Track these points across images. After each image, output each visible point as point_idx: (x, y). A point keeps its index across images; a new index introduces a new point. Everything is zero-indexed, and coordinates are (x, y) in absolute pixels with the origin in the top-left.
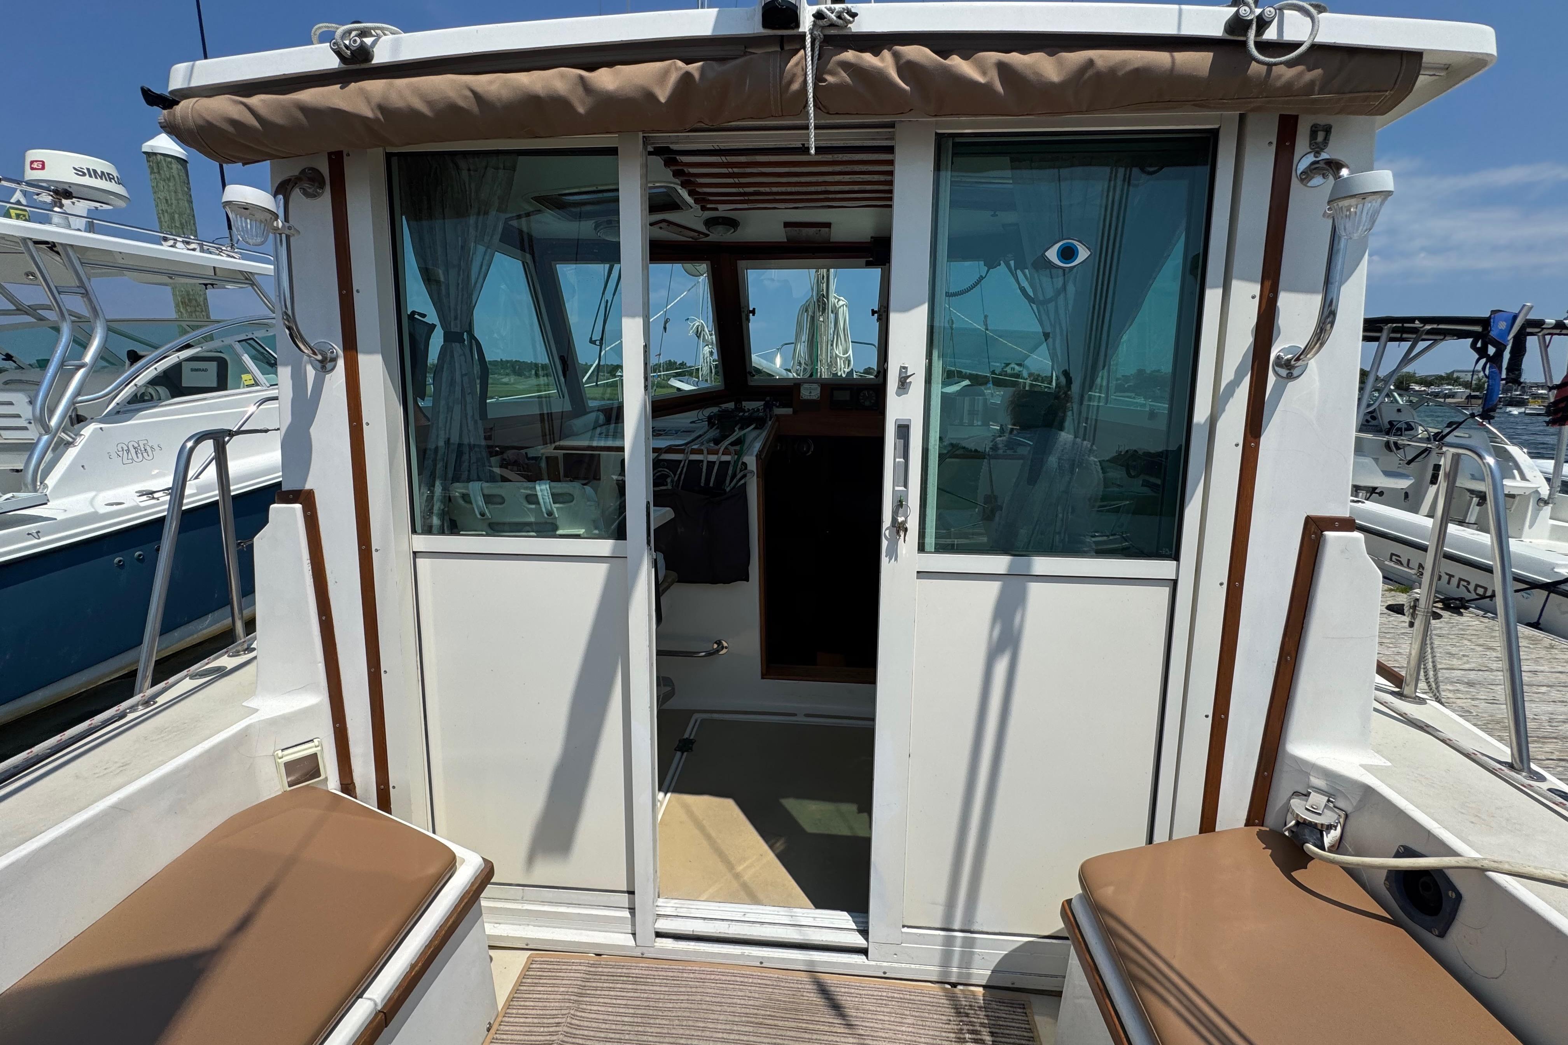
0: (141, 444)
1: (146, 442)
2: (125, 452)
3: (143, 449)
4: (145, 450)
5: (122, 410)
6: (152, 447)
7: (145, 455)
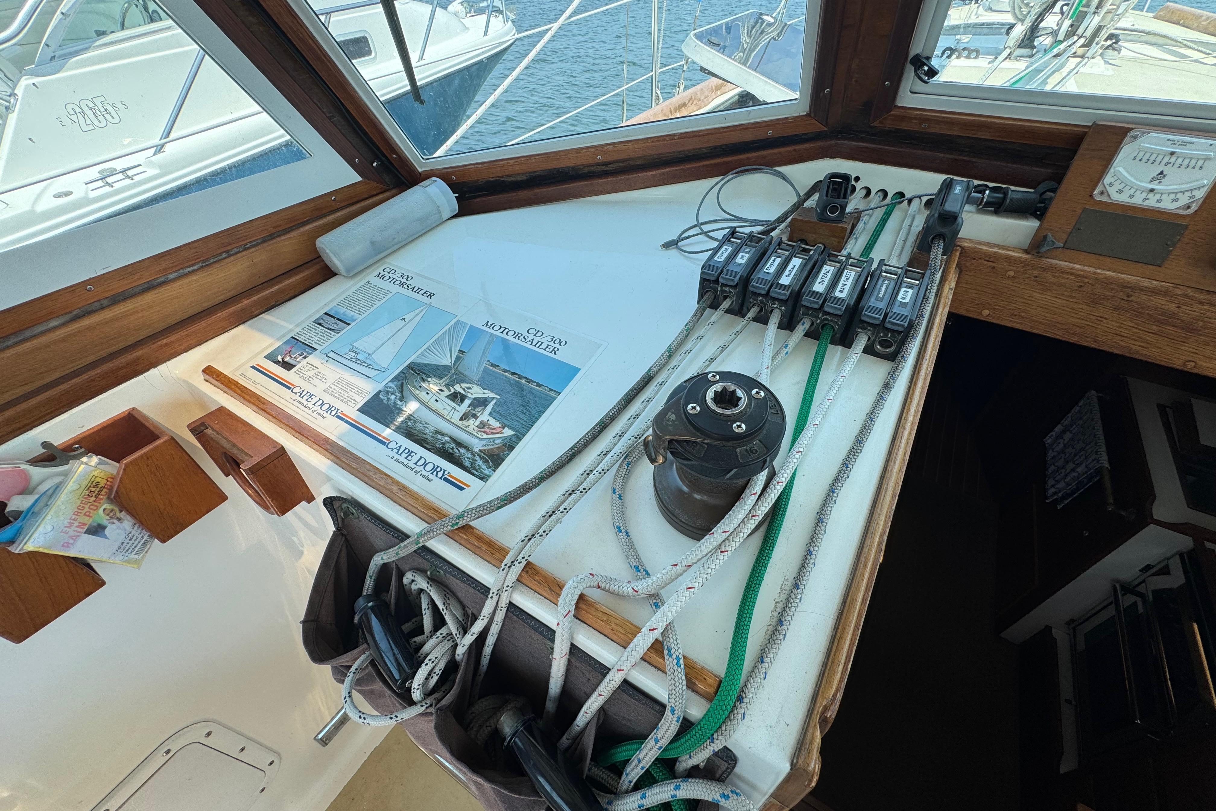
0: (98, 101)
1: (103, 99)
2: (79, 114)
3: (103, 110)
4: (106, 110)
5: (57, 54)
6: (113, 106)
7: (108, 117)
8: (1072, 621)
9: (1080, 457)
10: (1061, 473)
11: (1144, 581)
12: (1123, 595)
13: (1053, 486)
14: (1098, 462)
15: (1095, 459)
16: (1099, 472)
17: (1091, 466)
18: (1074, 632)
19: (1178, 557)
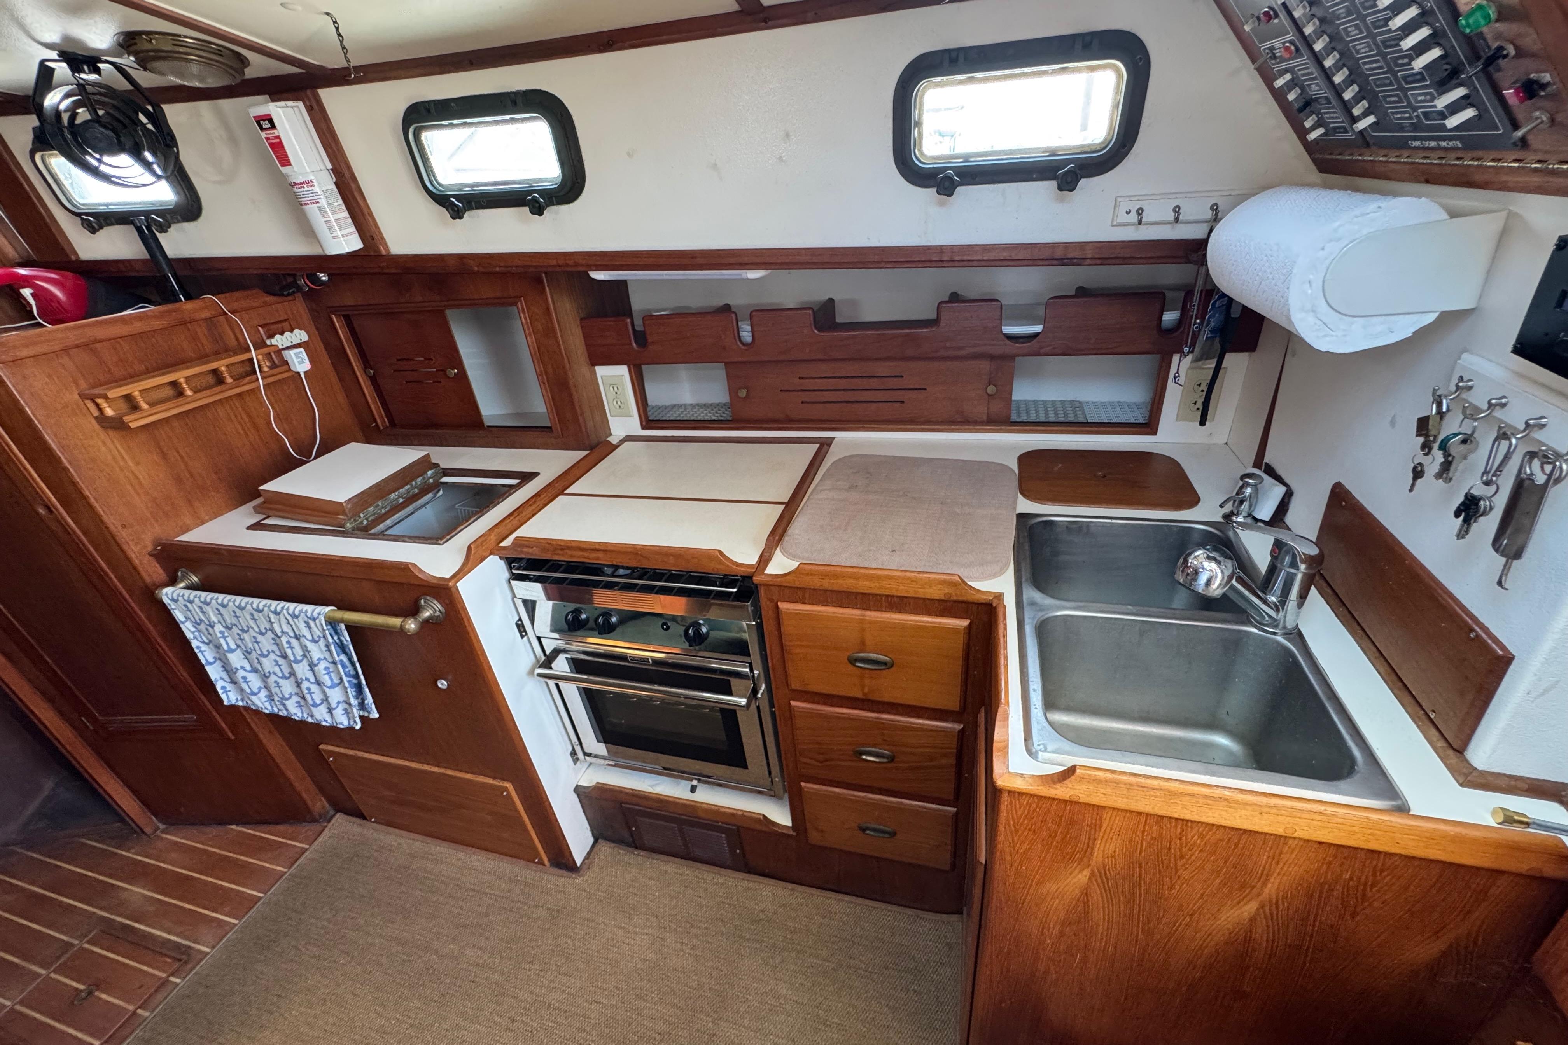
8: (574, 753)
9: (292, 648)
10: (309, 689)
11: (539, 639)
12: (551, 668)
13: (330, 710)
14: (314, 620)
15: (307, 623)
16: (332, 623)
17: (317, 633)
18: (590, 755)
19: (513, 582)
